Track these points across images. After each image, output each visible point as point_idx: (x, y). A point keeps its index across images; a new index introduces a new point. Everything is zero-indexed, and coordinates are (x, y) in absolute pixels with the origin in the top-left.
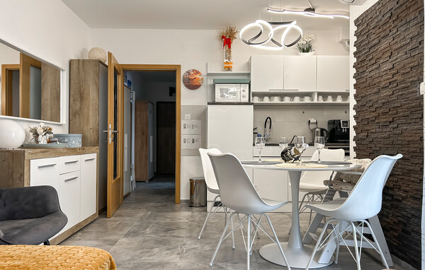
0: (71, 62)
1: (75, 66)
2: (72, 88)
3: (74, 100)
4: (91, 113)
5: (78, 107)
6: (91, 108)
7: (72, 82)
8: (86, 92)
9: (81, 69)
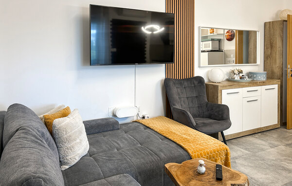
0: (265, 24)
1: (267, 26)
2: (266, 41)
3: (267, 48)
4: (277, 57)
5: (269, 53)
6: (277, 53)
7: (266, 36)
8: (274, 42)
9: (271, 28)
